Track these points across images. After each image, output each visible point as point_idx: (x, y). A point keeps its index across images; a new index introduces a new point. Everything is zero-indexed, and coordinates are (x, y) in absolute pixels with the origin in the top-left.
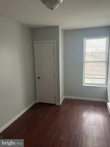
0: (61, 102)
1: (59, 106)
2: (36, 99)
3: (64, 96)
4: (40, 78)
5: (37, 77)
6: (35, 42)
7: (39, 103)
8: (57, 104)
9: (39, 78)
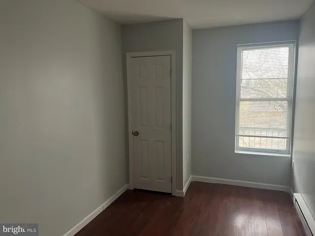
0: (184, 190)
1: (181, 198)
2: (128, 181)
3: (191, 176)
4: (138, 134)
5: (130, 130)
6: (128, 55)
7: (135, 190)
8: (176, 193)
9: (136, 134)
